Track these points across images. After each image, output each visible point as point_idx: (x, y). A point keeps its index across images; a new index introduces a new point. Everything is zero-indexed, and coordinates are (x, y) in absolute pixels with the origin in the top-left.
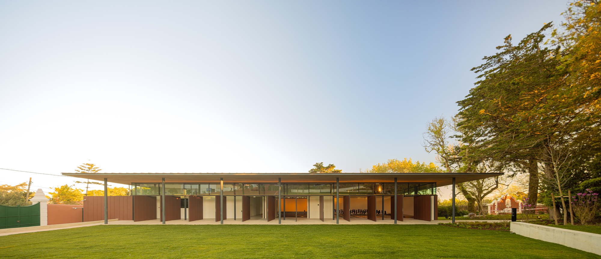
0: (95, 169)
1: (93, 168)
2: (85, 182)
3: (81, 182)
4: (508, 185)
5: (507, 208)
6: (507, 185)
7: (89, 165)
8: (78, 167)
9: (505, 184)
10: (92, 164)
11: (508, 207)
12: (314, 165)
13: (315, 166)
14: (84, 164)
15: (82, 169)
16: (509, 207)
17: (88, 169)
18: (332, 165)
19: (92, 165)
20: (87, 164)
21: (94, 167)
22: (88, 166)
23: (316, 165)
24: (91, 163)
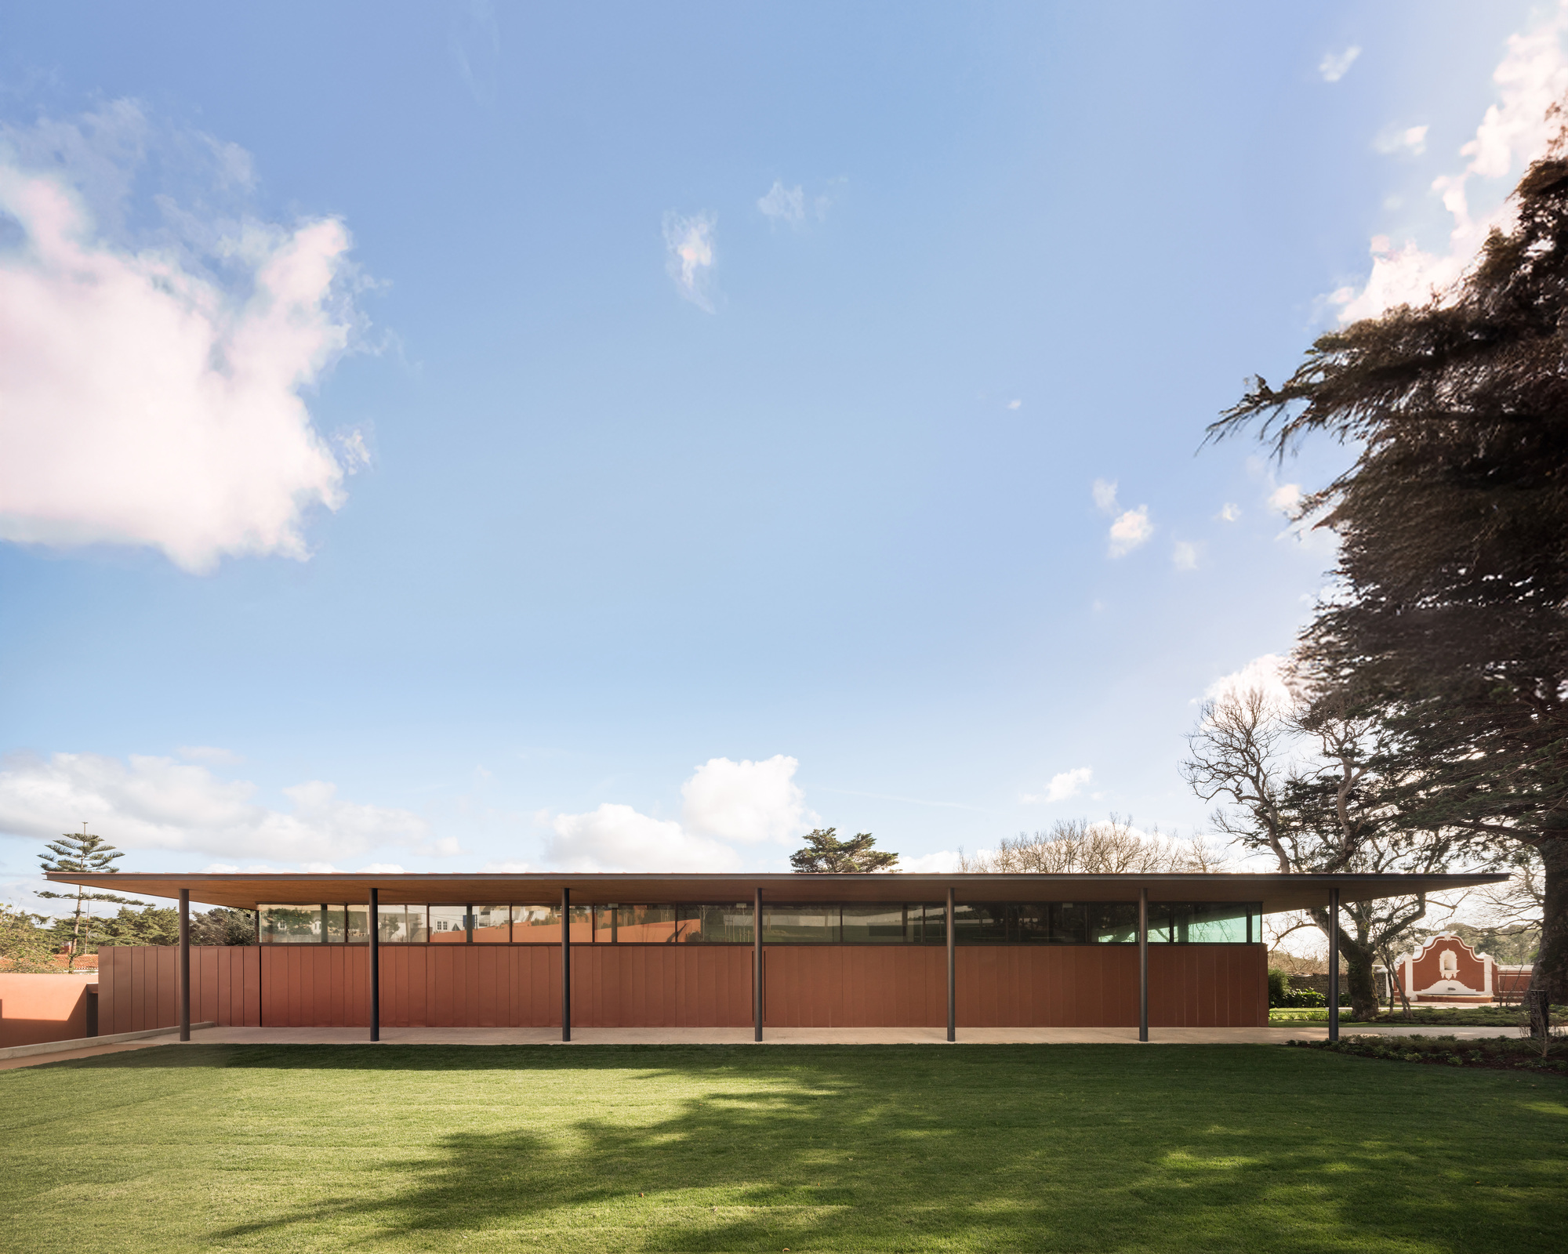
0: (100, 853)
1: (95, 848)
2: (71, 896)
3: (58, 896)
4: (1454, 907)
5: (1445, 978)
6: (1451, 905)
7: (83, 838)
8: (50, 846)
9: (1445, 903)
10: (95, 837)
11: (1449, 976)
12: (806, 838)
13: (808, 840)
14: (68, 836)
15: (60, 853)
16: (1452, 978)
17: (80, 852)
18: (864, 837)
19: (93, 841)
20: (77, 836)
21: (101, 845)
22: (81, 843)
23: (815, 838)
24: (89, 833)
